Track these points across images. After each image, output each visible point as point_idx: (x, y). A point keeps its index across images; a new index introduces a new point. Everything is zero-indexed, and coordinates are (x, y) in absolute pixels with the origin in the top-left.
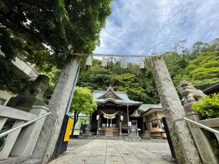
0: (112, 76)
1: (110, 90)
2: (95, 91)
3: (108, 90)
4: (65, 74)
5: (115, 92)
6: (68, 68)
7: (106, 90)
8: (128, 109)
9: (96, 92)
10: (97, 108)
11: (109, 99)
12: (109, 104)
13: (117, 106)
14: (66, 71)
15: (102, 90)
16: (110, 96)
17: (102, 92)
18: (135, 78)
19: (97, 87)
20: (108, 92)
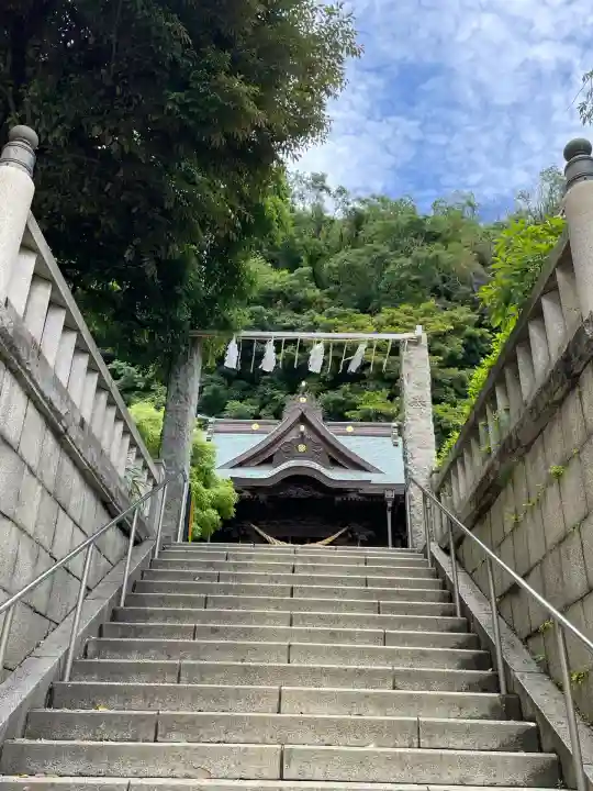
0: (318, 318)
1: (303, 419)
2: (211, 420)
3: (290, 416)
4: (178, 391)
5: (331, 430)
6: (181, 375)
7: (278, 415)
8: (389, 515)
9: (221, 427)
10: (235, 506)
11: (292, 463)
12: (295, 492)
13: (338, 499)
14: (179, 382)
15: (257, 417)
16: (302, 448)
17: (255, 427)
18: (470, 330)
19: (223, 392)
20: (291, 428)
